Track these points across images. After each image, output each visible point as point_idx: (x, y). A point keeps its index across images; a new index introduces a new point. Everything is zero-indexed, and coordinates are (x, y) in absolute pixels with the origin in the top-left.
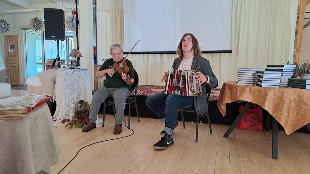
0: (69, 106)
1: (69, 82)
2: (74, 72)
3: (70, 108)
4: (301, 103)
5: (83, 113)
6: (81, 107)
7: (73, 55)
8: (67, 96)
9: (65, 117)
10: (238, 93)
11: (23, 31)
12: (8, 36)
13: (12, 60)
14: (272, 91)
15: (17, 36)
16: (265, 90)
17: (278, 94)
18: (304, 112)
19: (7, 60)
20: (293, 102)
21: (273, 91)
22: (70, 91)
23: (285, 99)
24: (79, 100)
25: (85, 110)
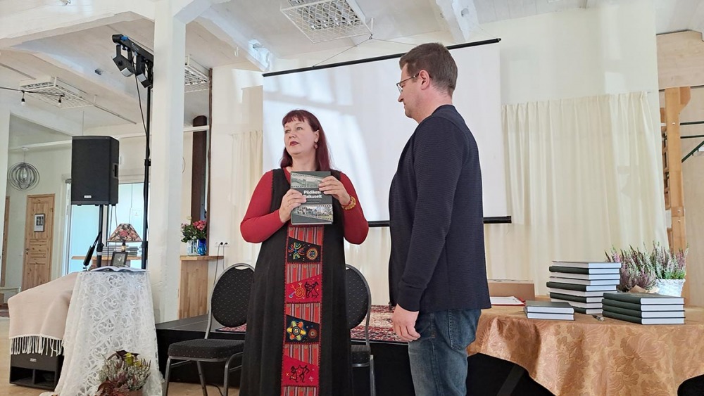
0: (92, 366)
2: (111, 279)
4: (633, 364)
5: (119, 386)
7: (118, 238)
8: (89, 341)
11: (68, 184)
12: (34, 197)
14: (552, 329)
15: (53, 196)
16: (536, 327)
17: (569, 339)
18: (644, 390)
19: (27, 250)
20: (611, 362)
21: (557, 330)
22: (97, 327)
23: (587, 352)
24: (119, 349)
25: (127, 376)
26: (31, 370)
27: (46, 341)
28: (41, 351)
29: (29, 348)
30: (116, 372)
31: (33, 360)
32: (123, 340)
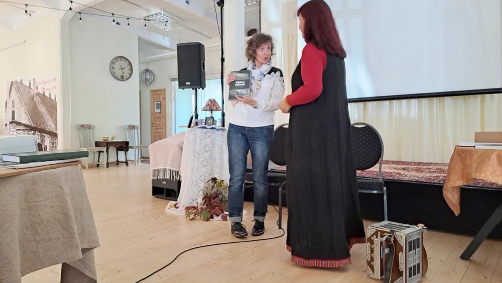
0: (198, 186)
1: (198, 149)
2: (205, 133)
3: (199, 189)
5: (214, 198)
6: (213, 187)
7: (208, 108)
8: (195, 171)
9: (192, 203)
10: (475, 165)
11: (173, 82)
12: (154, 91)
13: (158, 123)
15: (164, 90)
19: (153, 124)
22: (199, 163)
24: (212, 177)
25: (218, 193)
26: (164, 189)
27: (171, 171)
28: (168, 177)
29: (161, 176)
30: (212, 190)
31: (164, 183)
32: (214, 171)
